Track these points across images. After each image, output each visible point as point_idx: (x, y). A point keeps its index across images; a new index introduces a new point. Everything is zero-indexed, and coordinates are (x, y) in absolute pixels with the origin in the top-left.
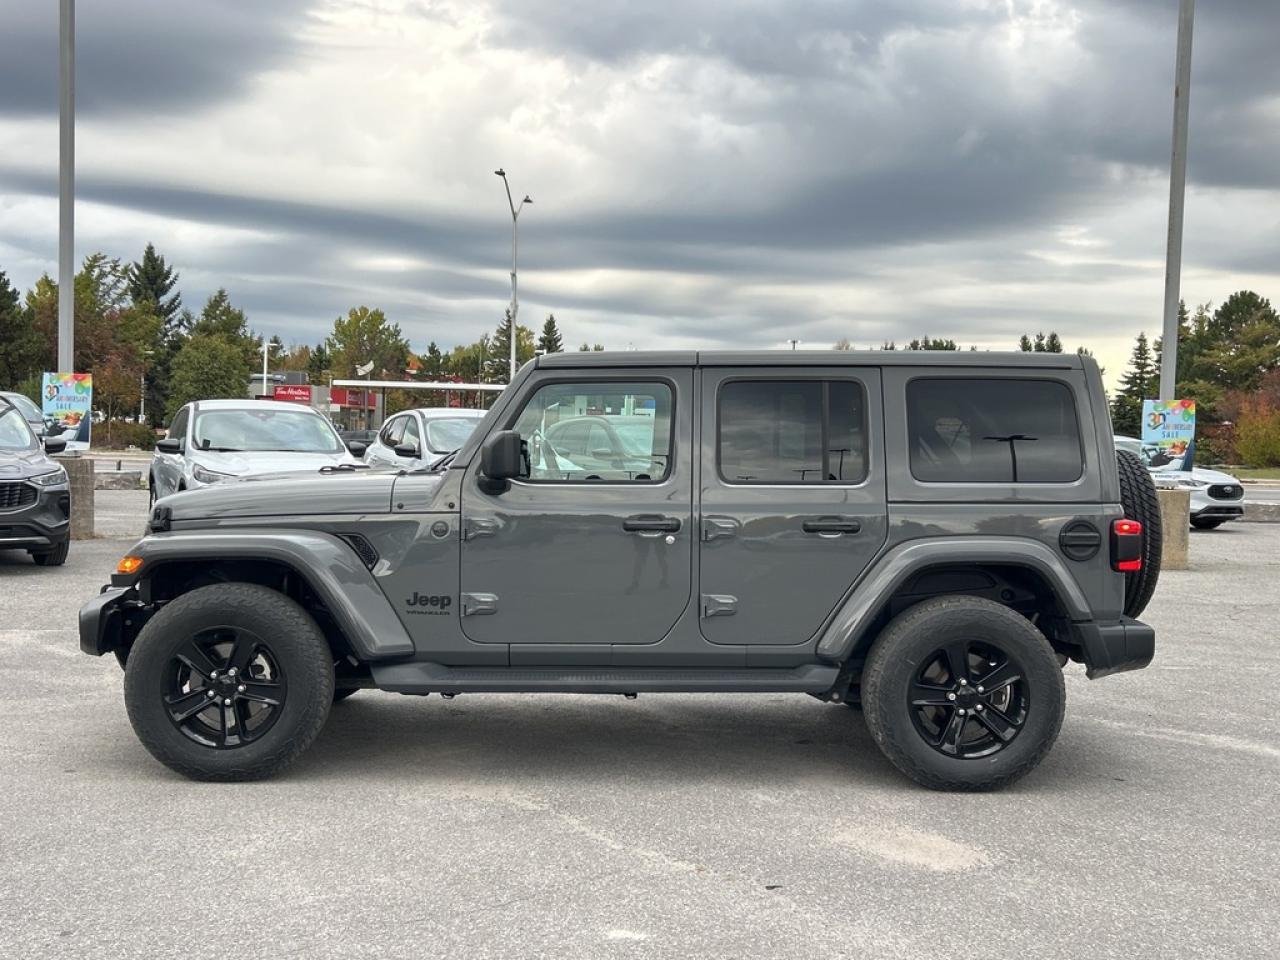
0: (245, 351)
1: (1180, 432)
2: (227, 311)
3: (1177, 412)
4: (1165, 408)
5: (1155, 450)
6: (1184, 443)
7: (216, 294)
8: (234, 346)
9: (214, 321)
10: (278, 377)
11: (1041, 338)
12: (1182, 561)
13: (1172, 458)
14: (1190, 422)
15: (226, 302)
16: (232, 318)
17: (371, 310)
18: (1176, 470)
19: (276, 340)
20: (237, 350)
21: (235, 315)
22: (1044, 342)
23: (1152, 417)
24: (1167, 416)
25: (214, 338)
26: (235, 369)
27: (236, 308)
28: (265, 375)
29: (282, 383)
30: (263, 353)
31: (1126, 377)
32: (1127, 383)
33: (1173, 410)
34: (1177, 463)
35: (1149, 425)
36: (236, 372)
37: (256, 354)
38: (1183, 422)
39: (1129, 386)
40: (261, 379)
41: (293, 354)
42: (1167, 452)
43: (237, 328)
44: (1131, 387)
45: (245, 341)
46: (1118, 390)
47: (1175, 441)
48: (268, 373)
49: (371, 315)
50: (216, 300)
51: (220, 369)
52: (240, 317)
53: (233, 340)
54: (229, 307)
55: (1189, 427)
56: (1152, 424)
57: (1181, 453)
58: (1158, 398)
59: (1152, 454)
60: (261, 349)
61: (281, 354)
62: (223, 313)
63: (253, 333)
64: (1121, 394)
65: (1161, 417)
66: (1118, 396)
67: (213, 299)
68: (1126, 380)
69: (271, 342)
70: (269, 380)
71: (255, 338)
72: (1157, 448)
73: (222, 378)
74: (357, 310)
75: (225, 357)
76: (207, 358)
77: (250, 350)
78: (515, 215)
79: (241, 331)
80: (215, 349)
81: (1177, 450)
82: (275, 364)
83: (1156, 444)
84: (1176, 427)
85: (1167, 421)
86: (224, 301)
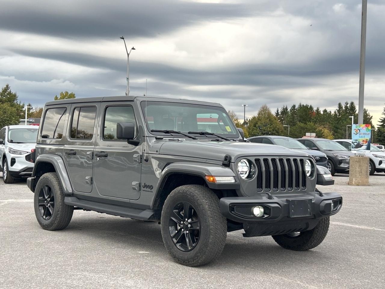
0: (17, 110)
1: (365, 136)
2: (10, 93)
3: (364, 129)
4: (360, 127)
5: (356, 142)
6: (367, 140)
7: (5, 86)
8: (13, 108)
9: (4, 97)
10: (31, 120)
11: (347, 104)
12: (367, 182)
13: (363, 145)
14: (369, 132)
15: (9, 90)
16: (12, 97)
17: (69, 93)
18: (364, 150)
19: (30, 105)
20: (14, 109)
21: (13, 95)
22: (348, 105)
23: (355, 130)
24: (360, 130)
25: (5, 104)
26: (13, 117)
27: (13, 92)
28: (26, 120)
29: (33, 123)
30: (25, 110)
31: (381, 120)
32: (382, 122)
33: (363, 128)
34: (364, 147)
35: (354, 133)
36: (14, 118)
37: (22, 111)
38: (366, 132)
39: (382, 123)
40: (25, 121)
41: (36, 112)
42: (361, 143)
43: (14, 100)
44: (383, 124)
45: (17, 106)
46: (378, 125)
47: (363, 139)
48: (27, 119)
49: (69, 95)
50: (5, 89)
51: (7, 117)
52: (15, 95)
53: (12, 106)
54: (10, 92)
55: (368, 134)
56: (355, 133)
57: (366, 143)
58: (357, 124)
59: (355, 144)
60: (24, 109)
61: (31, 111)
62: (8, 94)
63: (20, 102)
64: (379, 126)
65: (358, 130)
66: (378, 128)
67: (4, 88)
68: (381, 121)
69: (28, 106)
70: (27, 121)
71: (21, 105)
72: (357, 141)
73: (8, 120)
74: (64, 93)
75: (9, 112)
76: (2, 113)
77: (19, 109)
78: (128, 55)
79: (15, 102)
80: (5, 109)
81: (365, 142)
82: (30, 115)
83: (357, 140)
84: (364, 134)
85: (361, 132)
86: (8, 89)
